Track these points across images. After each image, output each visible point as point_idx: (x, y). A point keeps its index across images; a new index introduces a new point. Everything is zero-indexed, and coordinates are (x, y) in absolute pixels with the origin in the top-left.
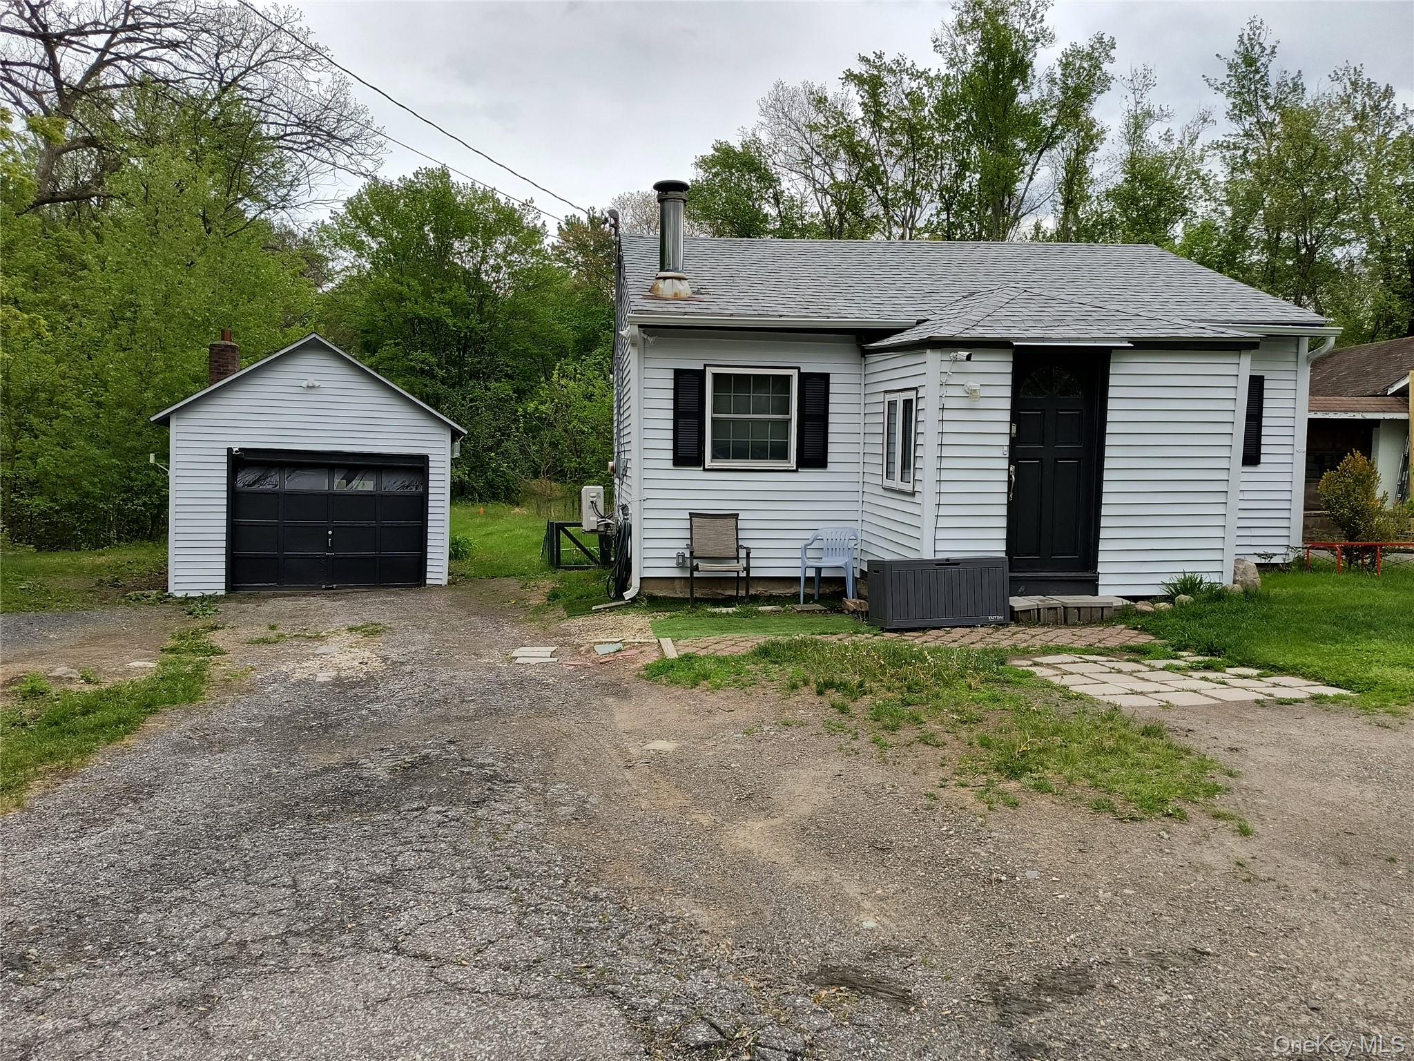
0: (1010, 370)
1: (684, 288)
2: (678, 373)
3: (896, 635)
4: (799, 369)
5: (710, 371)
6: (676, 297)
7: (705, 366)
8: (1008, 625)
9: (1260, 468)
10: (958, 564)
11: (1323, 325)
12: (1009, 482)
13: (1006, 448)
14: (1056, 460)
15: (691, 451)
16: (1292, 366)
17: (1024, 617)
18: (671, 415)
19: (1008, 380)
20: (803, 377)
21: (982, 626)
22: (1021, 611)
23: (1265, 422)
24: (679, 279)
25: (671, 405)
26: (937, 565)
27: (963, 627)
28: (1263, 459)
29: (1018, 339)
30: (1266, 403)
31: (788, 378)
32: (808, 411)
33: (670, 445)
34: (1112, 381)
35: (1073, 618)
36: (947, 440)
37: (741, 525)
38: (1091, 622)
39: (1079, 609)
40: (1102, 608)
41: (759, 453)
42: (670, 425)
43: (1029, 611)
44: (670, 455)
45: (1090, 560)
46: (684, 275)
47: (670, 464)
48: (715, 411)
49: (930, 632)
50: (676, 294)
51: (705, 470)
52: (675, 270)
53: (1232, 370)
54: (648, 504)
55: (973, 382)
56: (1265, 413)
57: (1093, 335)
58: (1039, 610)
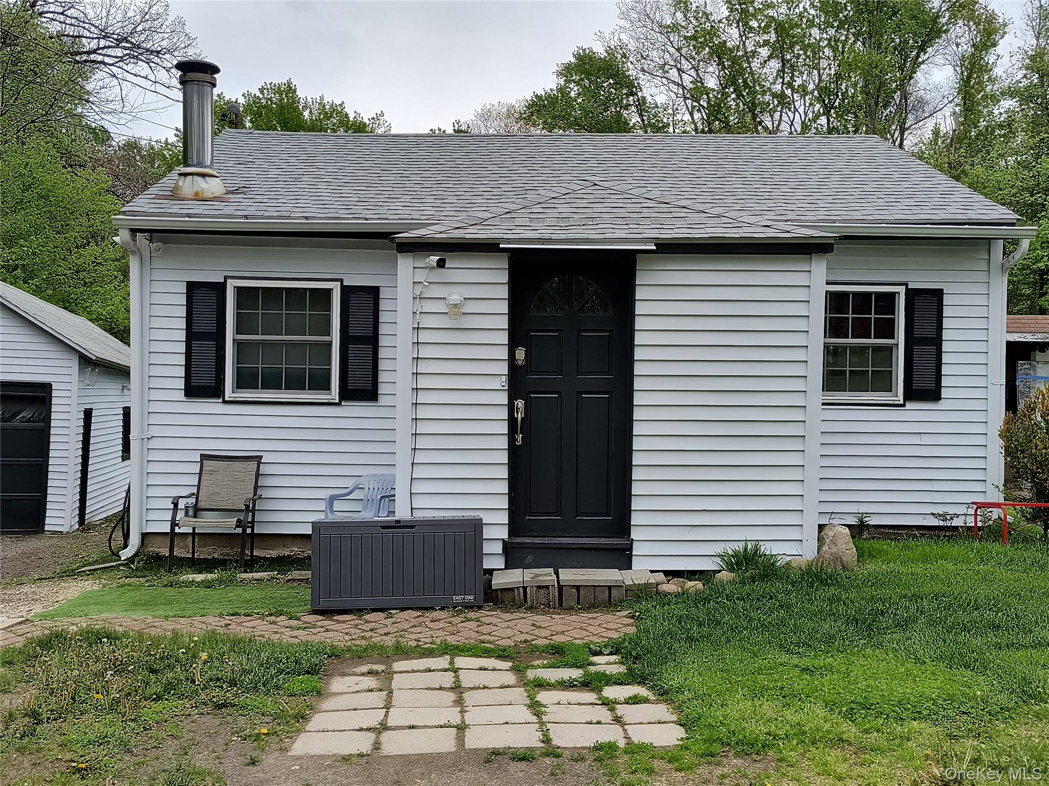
0: (505, 279)
1: (213, 187)
2: (192, 287)
3: (321, 618)
4: (342, 281)
5: (231, 285)
6: (199, 198)
7: (226, 278)
8: (480, 608)
9: (942, 405)
10: (413, 527)
11: (1013, 224)
12: (512, 421)
13: (504, 378)
14: (579, 393)
15: (205, 378)
16: (983, 277)
17: (507, 597)
18: (182, 336)
19: (504, 292)
20: (347, 291)
21: (442, 609)
22: (501, 590)
23: (946, 347)
24: (203, 175)
25: (182, 324)
26: (383, 527)
27: (412, 609)
28: (945, 393)
29: (509, 241)
30: (946, 323)
31: (329, 291)
32: (353, 331)
33: (181, 372)
34: (640, 293)
35: (570, 599)
36: (423, 367)
37: (264, 469)
38: (592, 606)
39: (578, 588)
40: (610, 587)
41: (295, 382)
42: (182, 348)
43: (512, 589)
44: (181, 384)
45: (623, 526)
46: (214, 173)
47: (181, 395)
48: (239, 330)
49: (367, 617)
50: (197, 194)
51: (225, 402)
52: (200, 164)
54: (153, 444)
55: (455, 296)
56: (946, 335)
57: (607, 236)
58: (525, 588)
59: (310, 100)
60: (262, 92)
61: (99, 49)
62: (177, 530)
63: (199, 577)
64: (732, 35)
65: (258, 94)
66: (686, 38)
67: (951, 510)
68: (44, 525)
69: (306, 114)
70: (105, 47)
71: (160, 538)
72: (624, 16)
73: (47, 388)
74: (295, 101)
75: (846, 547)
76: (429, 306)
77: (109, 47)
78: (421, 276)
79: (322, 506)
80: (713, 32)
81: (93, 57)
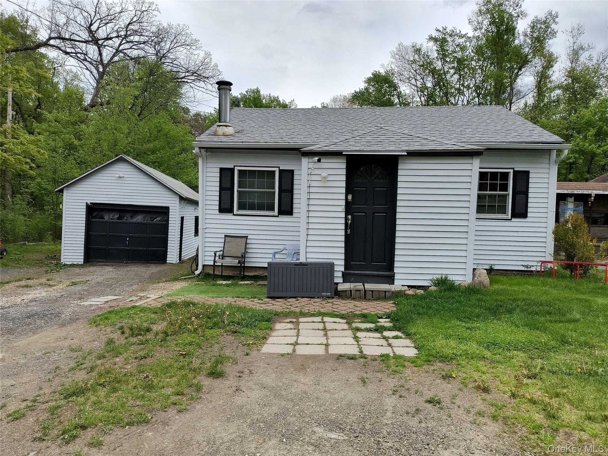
0: (345, 167)
1: (230, 130)
2: (222, 170)
3: (271, 300)
4: (279, 167)
5: (236, 169)
6: (224, 135)
7: (234, 166)
8: (333, 298)
9: (528, 220)
10: (307, 265)
11: (561, 143)
12: (346, 224)
13: (343, 207)
14: (374, 213)
15: (227, 206)
16: (547, 166)
17: (344, 294)
18: (218, 189)
19: (344, 172)
20: (281, 171)
21: (318, 298)
22: (342, 291)
23: (530, 195)
24: (226, 126)
25: (218, 184)
26: (295, 265)
27: (306, 297)
28: (529, 215)
29: (346, 151)
30: (530, 185)
31: (274, 172)
32: (283, 188)
33: (217, 203)
34: (400, 172)
35: (369, 296)
36: (311, 202)
37: (248, 241)
38: (378, 299)
39: (372, 291)
40: (385, 292)
41: (261, 208)
42: (218, 193)
43: (346, 291)
44: (217, 207)
45: (391, 267)
46: (230, 125)
47: (217, 212)
48: (239, 187)
49: (289, 300)
50: (224, 133)
51: (234, 215)
52: (225, 122)
53: (468, 167)
54: (207, 231)
55: (324, 173)
56: (530, 190)
57: (387, 149)
58: (351, 291)
59: (265, 95)
60: (247, 93)
61: (185, 76)
62: (216, 264)
63: (224, 282)
64: (438, 65)
65: (245, 93)
66: (420, 66)
67: (530, 264)
68: (166, 260)
69: (264, 101)
70: (188, 76)
71: (209, 267)
72: (393, 57)
73: (167, 208)
74: (260, 96)
75: (485, 278)
76: (314, 178)
77: (189, 76)
78: (311, 166)
79: (271, 256)
80: (431, 63)
81: (183, 80)
